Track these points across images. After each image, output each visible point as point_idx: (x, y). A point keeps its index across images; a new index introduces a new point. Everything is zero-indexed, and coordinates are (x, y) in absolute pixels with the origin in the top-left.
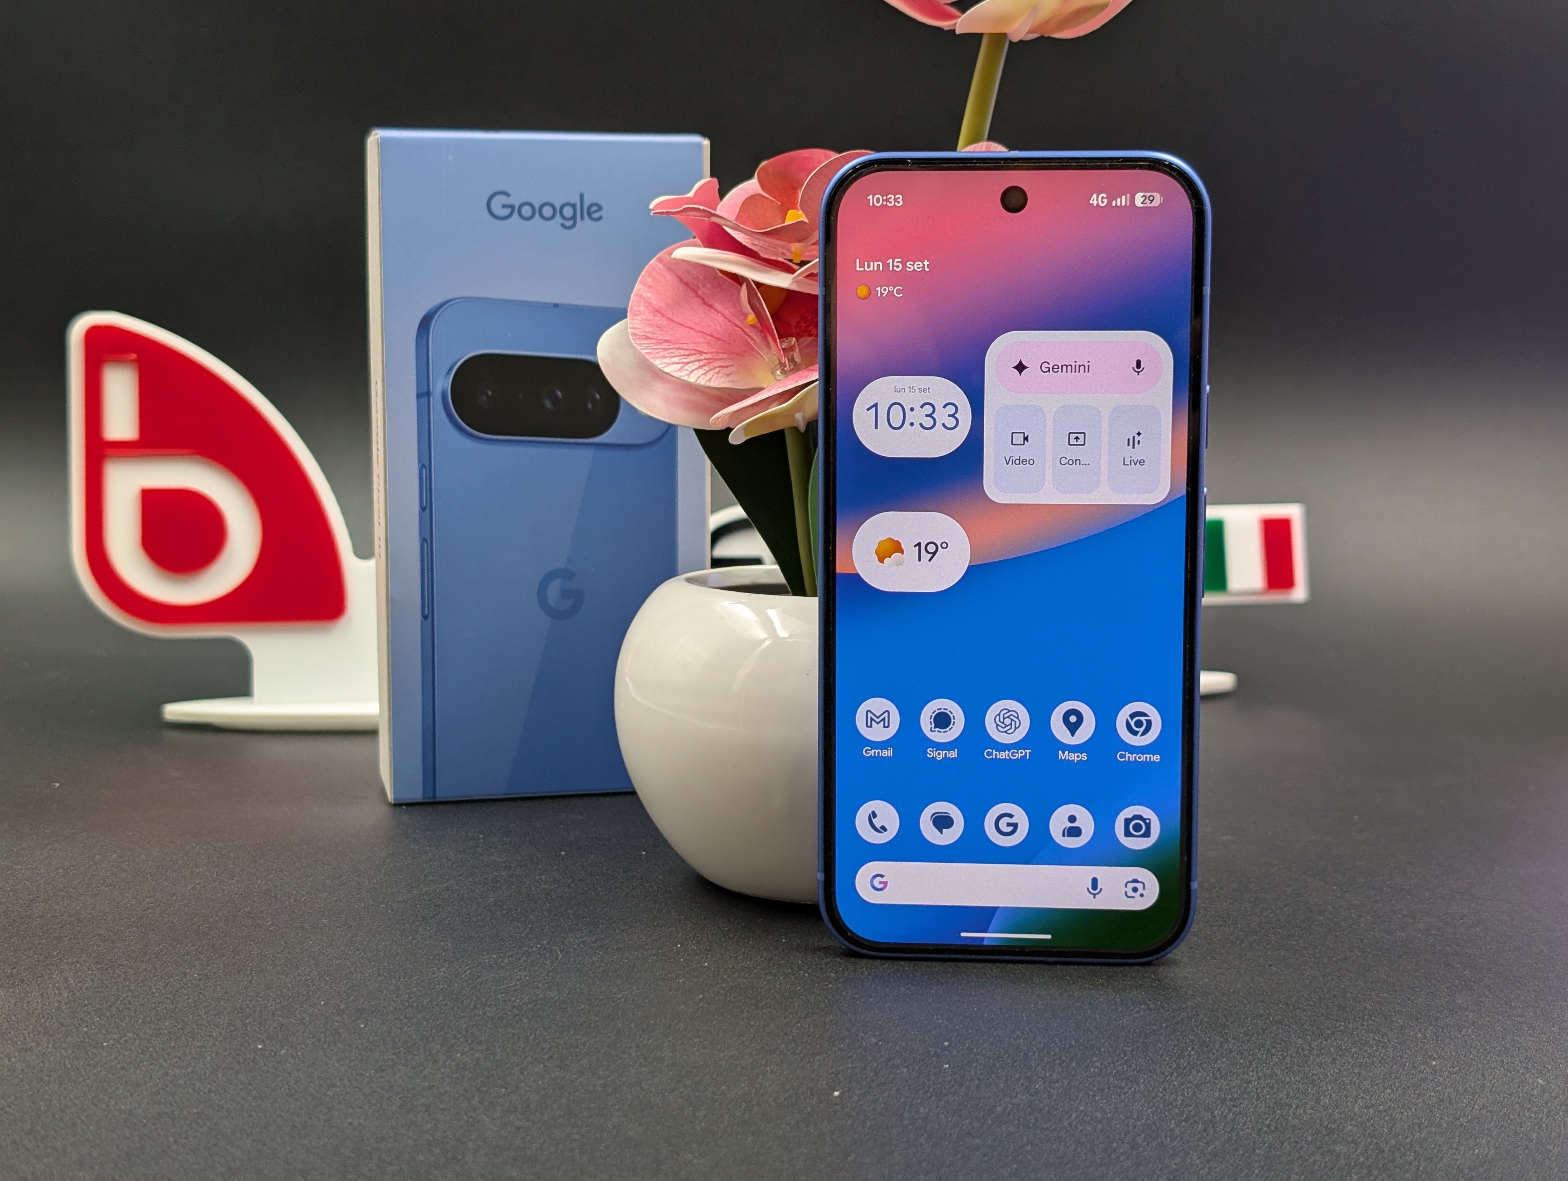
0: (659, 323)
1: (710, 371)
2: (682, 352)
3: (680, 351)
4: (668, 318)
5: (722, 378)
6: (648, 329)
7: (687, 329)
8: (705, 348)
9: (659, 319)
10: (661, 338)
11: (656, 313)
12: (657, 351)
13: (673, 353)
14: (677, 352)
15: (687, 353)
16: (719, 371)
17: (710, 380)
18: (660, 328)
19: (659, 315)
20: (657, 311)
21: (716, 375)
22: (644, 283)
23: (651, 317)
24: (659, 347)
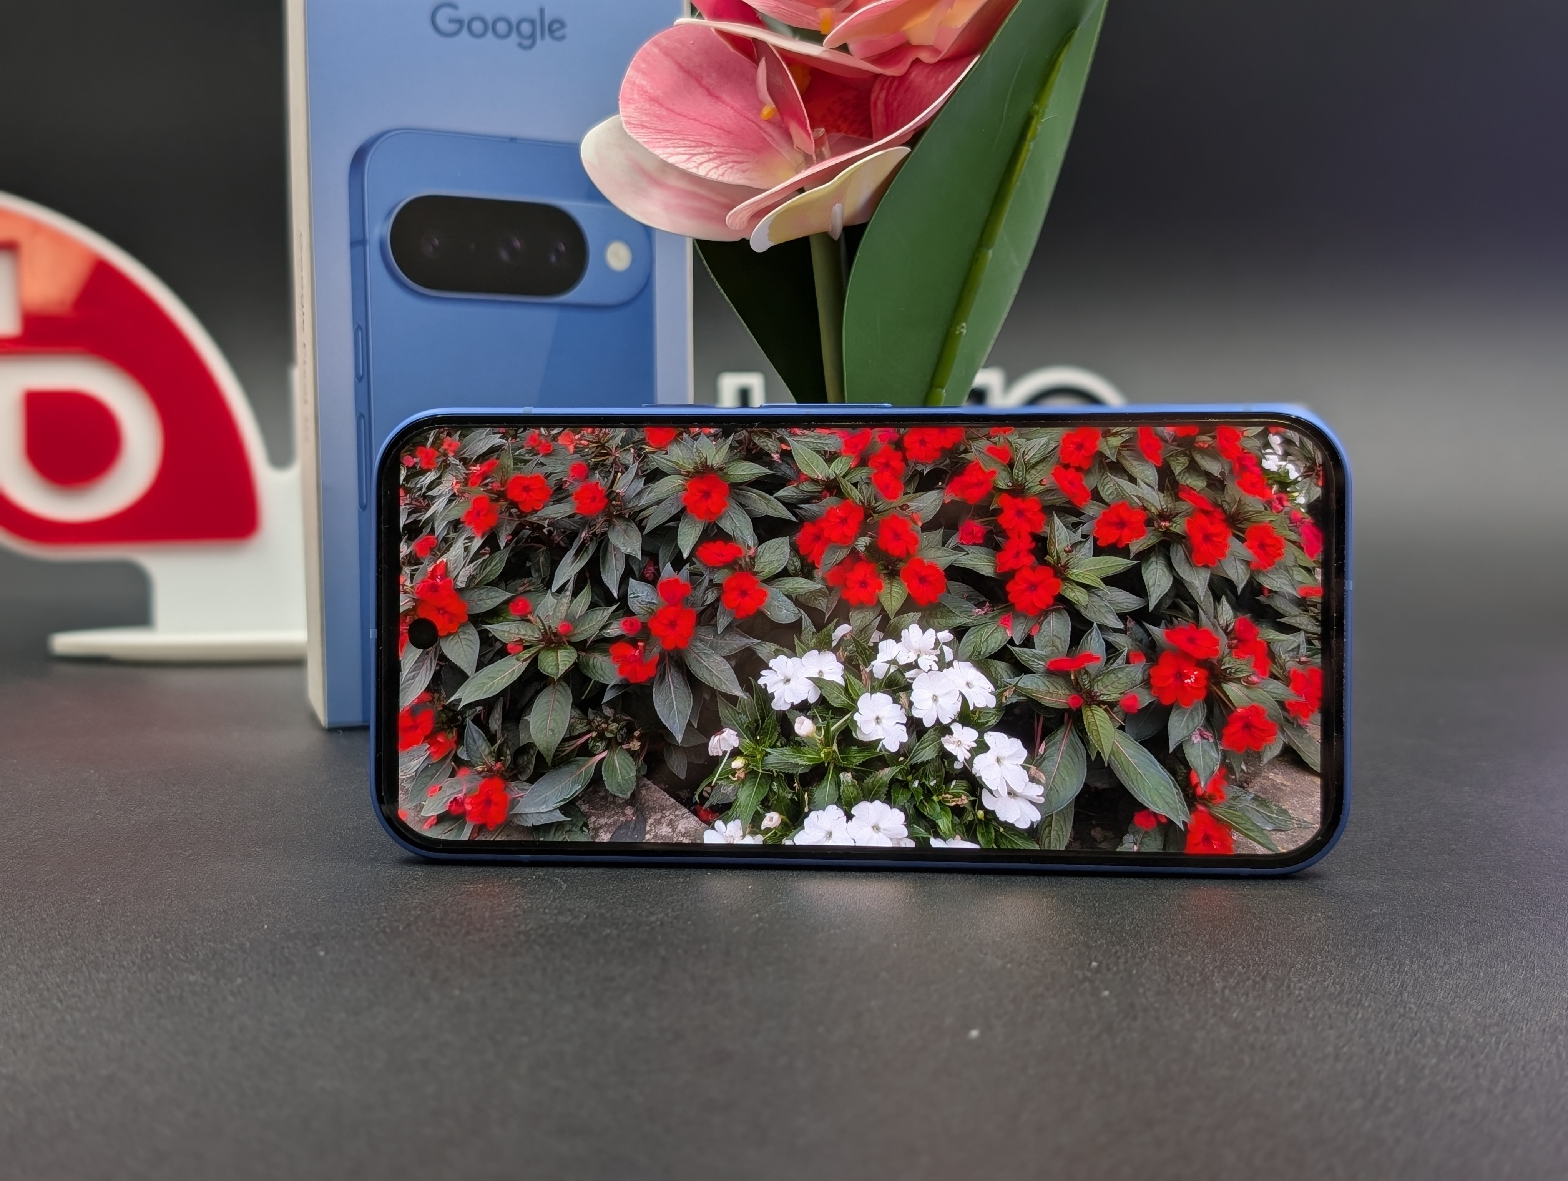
0: (658, 113)
1: (722, 165)
2: (688, 143)
3: (685, 142)
4: (668, 109)
5: (737, 173)
6: (644, 118)
7: (692, 121)
8: (714, 141)
9: (658, 109)
10: (661, 128)
11: (652, 103)
12: (657, 140)
13: (677, 143)
14: (682, 142)
15: (693, 144)
16: (734, 166)
17: (723, 174)
18: (660, 118)
19: (656, 105)
20: (654, 100)
21: (729, 170)
22: (638, 69)
23: (647, 106)
24: (659, 137)
